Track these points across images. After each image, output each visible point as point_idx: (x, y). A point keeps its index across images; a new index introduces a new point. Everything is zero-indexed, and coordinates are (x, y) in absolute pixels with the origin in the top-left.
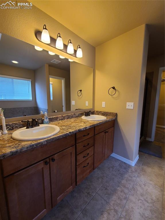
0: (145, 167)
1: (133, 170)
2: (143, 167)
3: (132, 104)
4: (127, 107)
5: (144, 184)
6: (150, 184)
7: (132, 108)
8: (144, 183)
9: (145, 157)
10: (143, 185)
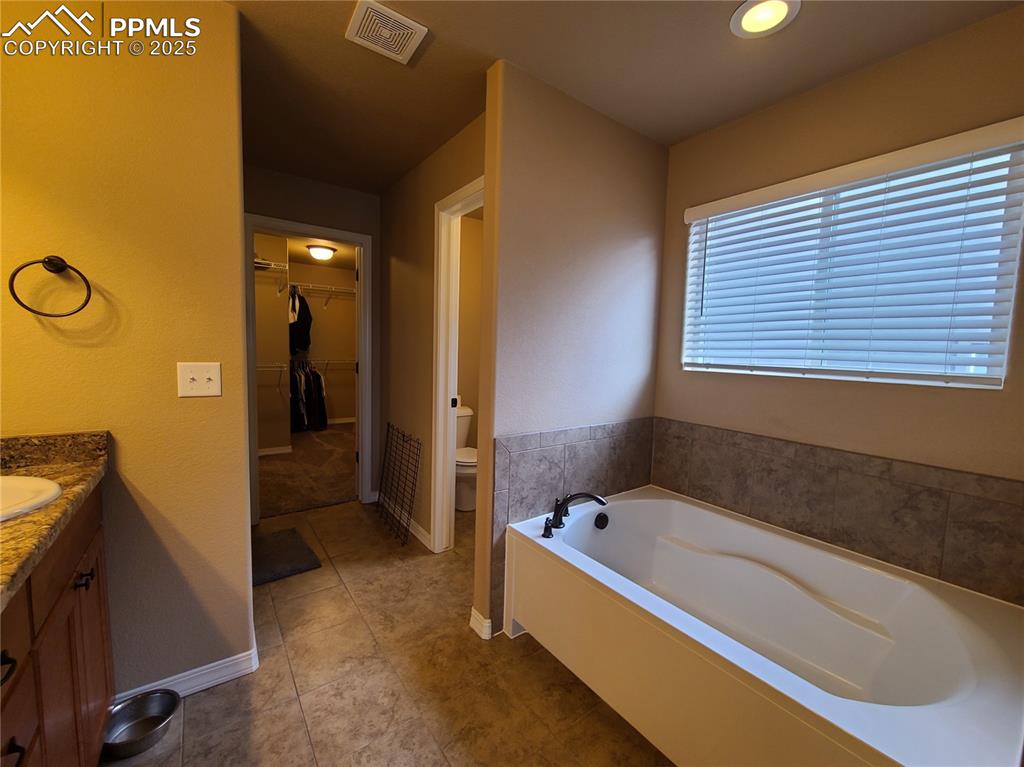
0: (297, 635)
1: (268, 683)
2: (290, 639)
3: (213, 369)
4: (183, 389)
5: (335, 695)
6: (348, 673)
7: (214, 389)
8: (332, 693)
9: (273, 600)
10: (333, 699)
